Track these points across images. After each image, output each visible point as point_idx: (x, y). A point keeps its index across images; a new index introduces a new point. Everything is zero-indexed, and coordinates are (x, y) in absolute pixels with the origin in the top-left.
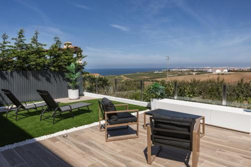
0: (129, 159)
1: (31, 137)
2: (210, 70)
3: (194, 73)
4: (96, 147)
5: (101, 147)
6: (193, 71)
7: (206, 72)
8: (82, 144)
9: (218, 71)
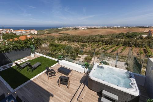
0: (55, 86)
1: (29, 79)
2: (80, 28)
3: (74, 29)
4: (47, 82)
5: (48, 82)
6: (74, 28)
7: (79, 29)
8: (42, 81)
9: (83, 28)
